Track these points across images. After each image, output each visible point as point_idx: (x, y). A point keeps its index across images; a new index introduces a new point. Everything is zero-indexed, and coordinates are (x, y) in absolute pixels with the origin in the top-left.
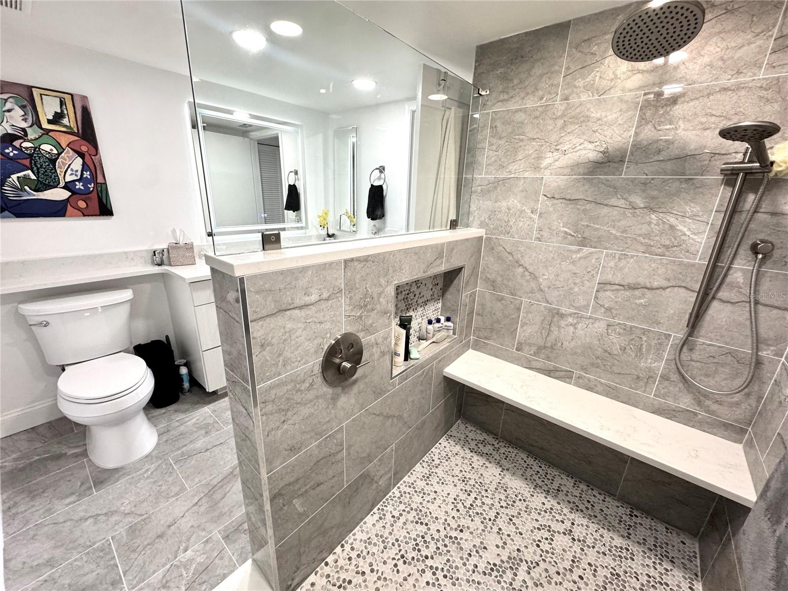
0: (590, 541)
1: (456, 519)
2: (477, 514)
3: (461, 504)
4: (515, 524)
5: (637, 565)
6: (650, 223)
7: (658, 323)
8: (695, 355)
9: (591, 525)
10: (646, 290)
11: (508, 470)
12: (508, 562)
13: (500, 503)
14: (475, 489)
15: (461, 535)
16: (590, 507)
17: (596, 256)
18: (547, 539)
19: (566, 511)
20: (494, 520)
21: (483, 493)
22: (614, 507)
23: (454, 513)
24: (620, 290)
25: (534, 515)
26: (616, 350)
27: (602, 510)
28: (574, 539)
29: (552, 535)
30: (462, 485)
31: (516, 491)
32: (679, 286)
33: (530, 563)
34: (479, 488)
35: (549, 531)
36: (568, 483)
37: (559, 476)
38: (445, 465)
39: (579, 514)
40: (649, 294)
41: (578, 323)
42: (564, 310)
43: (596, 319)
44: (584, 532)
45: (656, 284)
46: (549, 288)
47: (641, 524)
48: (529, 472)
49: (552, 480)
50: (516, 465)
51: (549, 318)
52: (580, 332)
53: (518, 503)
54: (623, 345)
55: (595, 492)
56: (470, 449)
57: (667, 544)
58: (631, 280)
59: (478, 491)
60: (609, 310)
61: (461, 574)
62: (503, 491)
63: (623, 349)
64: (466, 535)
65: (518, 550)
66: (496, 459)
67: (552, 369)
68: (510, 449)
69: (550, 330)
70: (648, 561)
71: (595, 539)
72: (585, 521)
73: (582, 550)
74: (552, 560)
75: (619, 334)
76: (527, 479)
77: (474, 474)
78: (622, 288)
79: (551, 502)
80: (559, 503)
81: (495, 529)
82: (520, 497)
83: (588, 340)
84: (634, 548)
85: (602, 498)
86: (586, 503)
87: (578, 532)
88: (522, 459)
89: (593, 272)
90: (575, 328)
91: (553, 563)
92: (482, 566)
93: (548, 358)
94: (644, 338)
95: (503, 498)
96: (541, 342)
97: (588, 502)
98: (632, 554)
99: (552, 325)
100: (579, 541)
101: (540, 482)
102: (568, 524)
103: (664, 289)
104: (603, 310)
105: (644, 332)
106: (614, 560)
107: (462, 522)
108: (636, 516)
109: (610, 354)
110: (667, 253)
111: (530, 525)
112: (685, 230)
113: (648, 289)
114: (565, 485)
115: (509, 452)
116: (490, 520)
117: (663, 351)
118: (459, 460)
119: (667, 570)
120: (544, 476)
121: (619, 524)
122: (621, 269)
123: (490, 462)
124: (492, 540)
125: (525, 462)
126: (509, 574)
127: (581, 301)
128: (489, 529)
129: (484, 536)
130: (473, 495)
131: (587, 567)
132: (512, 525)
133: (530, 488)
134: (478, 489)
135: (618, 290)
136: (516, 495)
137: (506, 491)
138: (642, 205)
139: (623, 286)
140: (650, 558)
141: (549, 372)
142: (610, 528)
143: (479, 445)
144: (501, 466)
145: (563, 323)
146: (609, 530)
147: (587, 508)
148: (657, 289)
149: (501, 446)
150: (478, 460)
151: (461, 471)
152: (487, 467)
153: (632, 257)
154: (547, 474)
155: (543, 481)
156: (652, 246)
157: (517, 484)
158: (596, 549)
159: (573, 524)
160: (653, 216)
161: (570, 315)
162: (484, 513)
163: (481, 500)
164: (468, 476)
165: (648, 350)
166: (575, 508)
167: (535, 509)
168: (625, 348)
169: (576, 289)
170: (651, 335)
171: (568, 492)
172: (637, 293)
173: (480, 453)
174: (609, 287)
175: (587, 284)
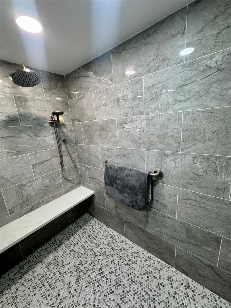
0: (79, 239)
1: (52, 298)
2: (55, 283)
3: (46, 293)
4: (65, 265)
5: (88, 230)
6: (38, 141)
7: (55, 169)
8: (66, 173)
9: (75, 236)
10: (47, 161)
11: (42, 259)
12: (77, 273)
13: (55, 269)
14: (43, 281)
15: (61, 296)
16: (70, 233)
17: (26, 157)
18: (74, 253)
19: (68, 242)
20: (61, 274)
21: (47, 277)
22: (72, 227)
23: (49, 298)
24: (40, 165)
25: (65, 255)
26: (49, 184)
27: (72, 230)
28: (77, 244)
29: (74, 251)
30: (37, 290)
31: (53, 259)
32: (54, 156)
33: (80, 263)
34: (43, 278)
35: (72, 251)
36: (59, 237)
37: (55, 238)
38: (18, 301)
39: (70, 238)
40: (48, 162)
41: (32, 184)
42: (24, 183)
43: (38, 178)
44: (76, 239)
45: (49, 158)
46: (12, 178)
47: (79, 222)
48: (48, 250)
49: (56, 241)
50: (42, 255)
51: (19, 190)
52: (34, 187)
53: (58, 260)
54: (50, 181)
55: (66, 229)
56: (19, 279)
57: (85, 220)
58: (41, 160)
60: (40, 173)
61: (76, 299)
62: (50, 266)
63: (50, 182)
64: (61, 293)
65: (75, 266)
66: (34, 264)
67: (31, 207)
68: (33, 255)
69: (22, 194)
70: (88, 226)
71: (79, 237)
72: (73, 237)
73: (81, 242)
75: (47, 178)
76: (51, 252)
77: (35, 280)
78: (40, 164)
79: (63, 246)
80: (65, 243)
81: (64, 275)
82: (56, 258)
83: (39, 187)
84: (84, 228)
85: (68, 228)
86: (68, 234)
87: (75, 241)
88: (41, 250)
89: (28, 163)
90: (32, 186)
91: (82, 254)
92: (75, 287)
93: (28, 205)
94: (54, 175)
95: (53, 266)
96: (21, 201)
97: (68, 233)
98: (85, 229)
99: (22, 191)
100: (78, 242)
101: (54, 247)
102: (72, 243)
103: (51, 159)
104: (38, 174)
105: (53, 173)
106: (85, 234)
107: (55, 294)
108: (77, 222)
109: (48, 186)
110: (47, 148)
111: (68, 258)
112: (48, 140)
113: (48, 161)
114: (60, 238)
115: (34, 255)
116: (60, 276)
117: (60, 176)
118: (21, 288)
119: (90, 223)
120: (53, 244)
121: (77, 228)
122: (37, 158)
123: (34, 268)
124: (68, 278)
125: (43, 249)
127: (29, 175)
128: (63, 278)
129: (65, 282)
130: (45, 283)
131: (85, 243)
133: (55, 252)
134: (44, 279)
135: (39, 165)
136: (55, 260)
137: (51, 264)
138: (33, 135)
139: (40, 163)
140: (87, 225)
141: (31, 210)
142: (77, 231)
143: (21, 272)
144: (39, 262)
145: (26, 188)
146: (78, 232)
147: (70, 234)
148: (50, 160)
149: (29, 259)
150: (29, 275)
151: (29, 288)
152: (35, 271)
153: (38, 152)
154: (52, 243)
155: (55, 245)
156: (42, 147)
157: (50, 258)
158: (82, 238)
159: (73, 242)
160: (38, 138)
161: (28, 183)
162: (56, 279)
163: (49, 279)
164: (34, 284)
165: (56, 178)
166: (68, 238)
167: (63, 253)
169: (25, 172)
170: (55, 173)
171: (62, 238)
172: (45, 163)
173: (25, 273)
174: (36, 166)
175: (28, 168)
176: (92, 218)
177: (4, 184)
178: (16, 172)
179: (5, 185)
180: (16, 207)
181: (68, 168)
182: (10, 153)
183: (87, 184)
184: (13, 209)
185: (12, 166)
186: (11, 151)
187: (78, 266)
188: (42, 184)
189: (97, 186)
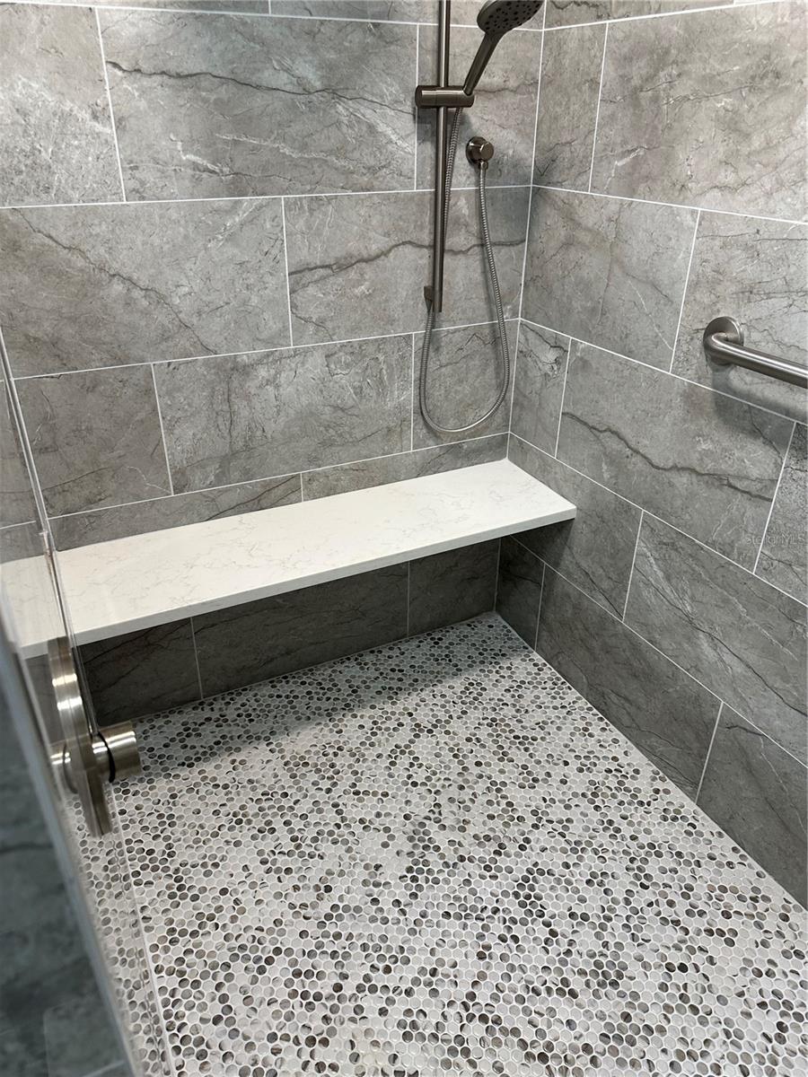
0: (443, 716)
1: (301, 885)
2: (315, 840)
3: (281, 858)
4: (366, 793)
5: (494, 693)
6: (338, 124)
7: (391, 321)
8: (444, 358)
9: (423, 695)
10: (364, 265)
11: (272, 733)
12: (415, 846)
13: (321, 789)
14: (270, 812)
15: (335, 894)
16: (400, 675)
17: (269, 214)
18: (412, 765)
19: (388, 707)
20: (343, 819)
21: (286, 803)
22: (417, 652)
23: (290, 881)
24: (328, 276)
25: (371, 753)
26: (349, 397)
27: (412, 666)
28: (430, 731)
29: (410, 753)
30: (245, 831)
31: (317, 749)
32: (404, 243)
33: (432, 816)
34: (272, 803)
35: (403, 752)
36: (349, 671)
37: (334, 671)
38: (178, 835)
39: (402, 696)
40: (369, 270)
41: (278, 373)
42: (245, 355)
43: (306, 352)
44: (427, 710)
45: (374, 248)
46: (199, 314)
47: (451, 644)
48: (300, 705)
49: (335, 685)
50: (274, 713)
51: (221, 387)
52: (287, 391)
53: (338, 762)
54: (357, 384)
55: (386, 653)
56: (183, 764)
57: (484, 641)
58: (337, 252)
59: (276, 810)
60: (320, 324)
61: (396, 937)
62: (304, 770)
63: (359, 391)
64: (339, 886)
65: (407, 817)
66: (239, 737)
67: (260, 490)
68: (240, 700)
69: (232, 413)
70: (494, 677)
71: (443, 706)
72: (414, 699)
73: (447, 733)
74: (442, 782)
75: (348, 365)
76: (309, 718)
77: (238, 794)
78: (330, 271)
79: (366, 715)
80: (373, 707)
81: (358, 829)
82: (331, 751)
83: (304, 400)
84: (474, 675)
85: (396, 652)
86: (392, 675)
87: (424, 717)
88: (271, 696)
89: (274, 252)
90: (277, 387)
91: (447, 783)
92: (401, 893)
93: (247, 474)
94: (382, 358)
95: (316, 777)
96: (222, 447)
97: (393, 670)
98: (479, 684)
99: (232, 398)
100: (435, 726)
101: (325, 705)
102: (406, 720)
103: (385, 253)
104: (311, 328)
105: (379, 344)
106: (476, 708)
107: (314, 876)
108: (440, 639)
109: (343, 410)
110: (376, 183)
111: (381, 774)
112: (389, 131)
113: (367, 261)
114: (354, 677)
115: (243, 705)
116: (338, 826)
117: (408, 368)
118: (192, 801)
119: (509, 668)
120: (322, 691)
121: (438, 664)
122: (318, 234)
123: (238, 750)
124: (370, 846)
125: (279, 696)
126: (432, 857)
127: (271, 323)
128: (351, 838)
129: (358, 856)
130: (278, 823)
131: (469, 746)
132: (366, 798)
133: (326, 725)
134: (273, 807)
135: (323, 278)
136: (324, 755)
137: (306, 764)
138: (318, 85)
139: (329, 266)
140: (490, 671)
141: (256, 502)
142: (438, 678)
143: (189, 742)
144: (258, 738)
145: (252, 386)
146: (440, 682)
147: (400, 680)
148: (378, 257)
149: (221, 709)
150: (217, 767)
151: (216, 813)
152: (243, 762)
153: (329, 199)
154: (320, 684)
155: (328, 699)
156: (352, 173)
157: (306, 740)
158: (455, 716)
159: (411, 715)
160: (340, 108)
161: (260, 362)
162: (321, 828)
163: (296, 816)
164: (234, 806)
165: (391, 376)
166: (393, 694)
167: (362, 744)
168: (361, 388)
169: (255, 300)
170: (388, 348)
171: (364, 682)
172: (353, 274)
173: (204, 753)
174: (308, 276)
175: (271, 282)
176: (525, 647)
177: (166, 340)
178: (219, 285)
179: (170, 344)
180: (202, 465)
181: (461, 334)
182: (205, 175)
183: (541, 456)
184: (188, 473)
185: (206, 249)
186: (210, 166)
187: (422, 825)
188: (321, 391)
189: (606, 476)
